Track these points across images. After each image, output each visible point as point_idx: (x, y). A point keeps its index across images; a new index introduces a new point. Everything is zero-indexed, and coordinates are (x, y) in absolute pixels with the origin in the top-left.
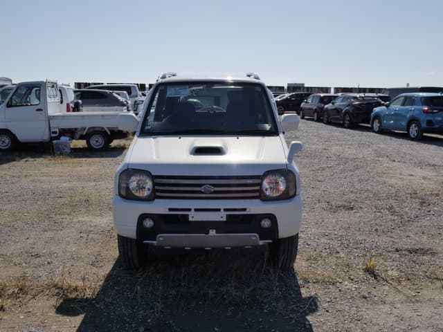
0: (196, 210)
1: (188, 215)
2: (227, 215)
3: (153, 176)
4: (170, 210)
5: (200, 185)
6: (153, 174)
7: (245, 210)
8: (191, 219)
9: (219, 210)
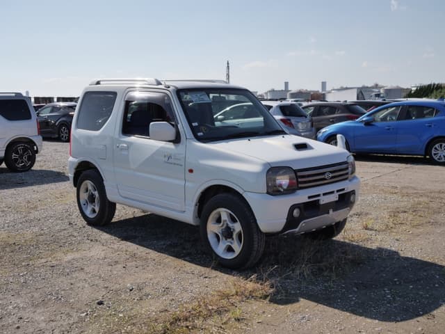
0: (324, 194)
1: (318, 200)
2: (339, 195)
3: (294, 171)
4: (309, 197)
5: (324, 174)
6: (294, 169)
7: (343, 189)
8: (322, 203)
9: (332, 192)
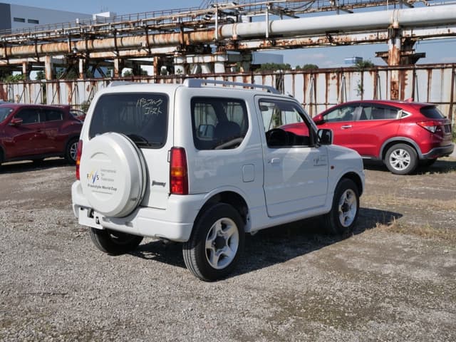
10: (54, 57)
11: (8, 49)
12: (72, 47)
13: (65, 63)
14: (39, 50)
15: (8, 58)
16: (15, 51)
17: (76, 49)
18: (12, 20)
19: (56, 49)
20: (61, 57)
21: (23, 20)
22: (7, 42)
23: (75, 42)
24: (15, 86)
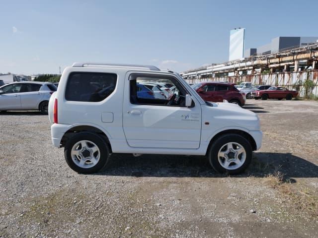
10: (300, 61)
11: (281, 59)
12: (312, 56)
13: (306, 64)
14: (295, 58)
15: (280, 63)
16: (284, 59)
17: (314, 56)
18: (301, 44)
19: (304, 57)
20: (306, 61)
21: (306, 44)
22: (281, 55)
23: (314, 53)
24: (265, 76)
